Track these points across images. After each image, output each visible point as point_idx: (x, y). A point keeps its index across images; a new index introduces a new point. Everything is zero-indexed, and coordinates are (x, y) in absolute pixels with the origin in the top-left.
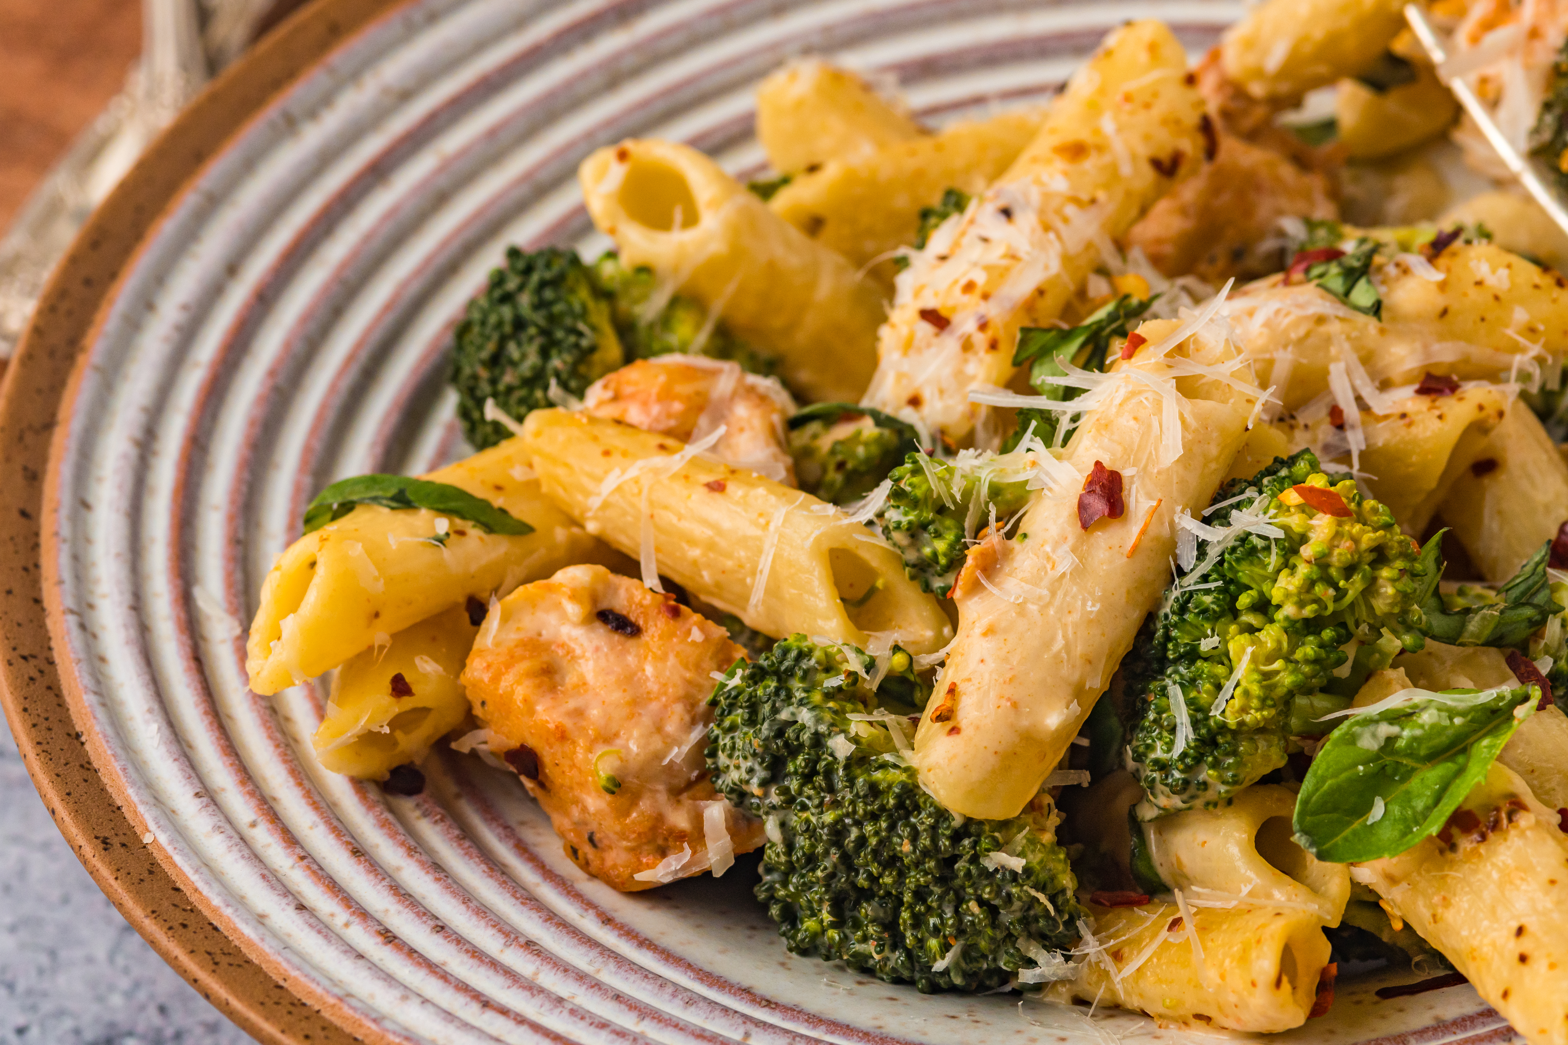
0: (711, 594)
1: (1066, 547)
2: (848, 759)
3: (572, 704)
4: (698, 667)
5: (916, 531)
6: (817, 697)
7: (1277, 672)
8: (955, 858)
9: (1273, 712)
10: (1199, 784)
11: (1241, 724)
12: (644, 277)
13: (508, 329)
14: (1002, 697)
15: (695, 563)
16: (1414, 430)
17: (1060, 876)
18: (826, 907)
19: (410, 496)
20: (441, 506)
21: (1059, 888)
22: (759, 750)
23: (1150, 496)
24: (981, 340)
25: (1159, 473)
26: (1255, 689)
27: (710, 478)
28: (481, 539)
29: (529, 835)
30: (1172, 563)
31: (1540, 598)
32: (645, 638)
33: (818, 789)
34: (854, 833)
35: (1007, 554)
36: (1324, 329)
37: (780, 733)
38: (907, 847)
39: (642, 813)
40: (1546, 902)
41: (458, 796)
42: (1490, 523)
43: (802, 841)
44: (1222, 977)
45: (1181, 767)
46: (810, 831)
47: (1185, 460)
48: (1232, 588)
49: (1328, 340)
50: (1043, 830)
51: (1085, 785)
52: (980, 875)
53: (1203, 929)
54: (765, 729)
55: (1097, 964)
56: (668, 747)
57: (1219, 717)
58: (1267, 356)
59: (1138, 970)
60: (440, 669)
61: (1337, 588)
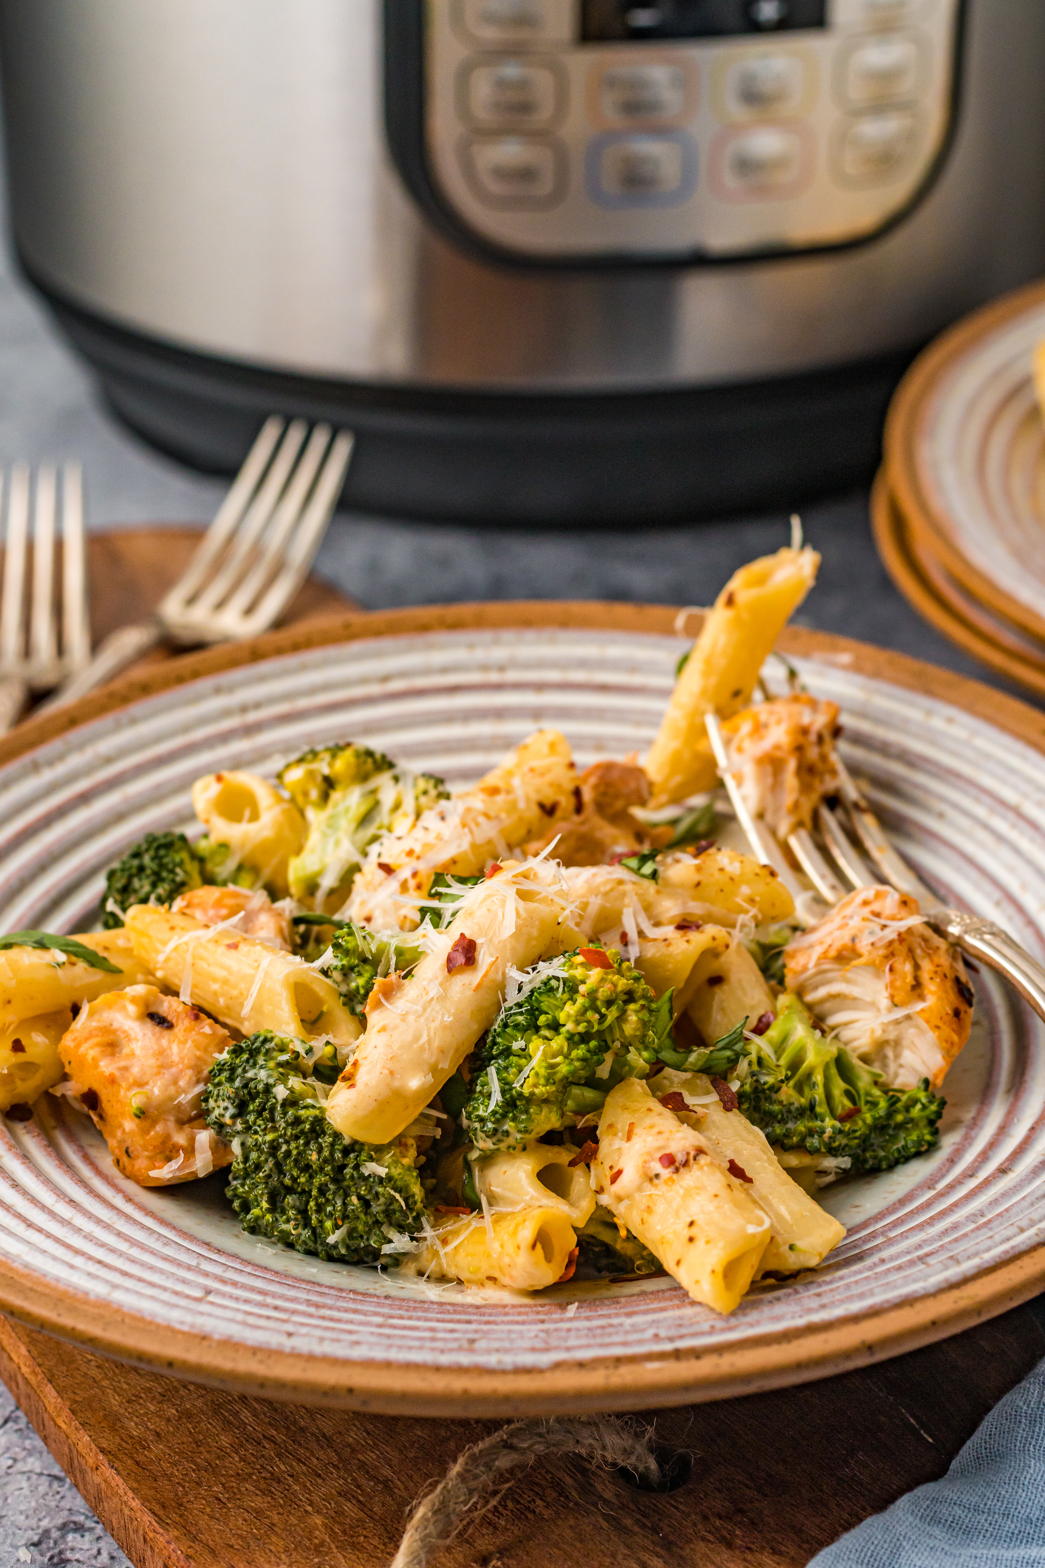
0: (224, 1015)
1: (437, 982)
2: (285, 1100)
3: (122, 1063)
4: (206, 1050)
5: (347, 972)
6: (271, 1064)
7: (558, 1064)
8: (344, 1166)
9: (554, 1089)
10: (503, 1131)
11: (532, 1094)
12: (223, 850)
13: (134, 871)
14: (384, 1068)
15: (215, 993)
16: (671, 949)
17: (412, 1186)
18: (265, 1198)
19: (46, 942)
20: (64, 948)
21: (411, 1193)
22: (232, 1095)
23: (491, 955)
24: (412, 883)
25: (499, 942)
26: (543, 1072)
27: (229, 942)
28: (85, 969)
29: (93, 1152)
30: (500, 996)
31: (738, 1047)
32: (176, 1030)
33: (265, 1120)
34: (284, 1148)
35: (400, 987)
36: (621, 888)
37: (246, 1086)
38: (314, 1157)
39: (157, 1133)
40: (711, 1207)
41: (54, 1128)
42: (716, 1016)
43: (254, 1155)
44: (502, 1246)
45: (493, 1119)
46: (258, 1147)
47: (516, 936)
48: (537, 1013)
49: (624, 894)
50: (404, 1157)
51: (438, 1137)
52: (359, 1178)
53: (496, 1222)
54: (238, 1083)
55: (432, 1246)
56: (179, 1094)
57: (519, 1089)
58: (585, 900)
59: (456, 1248)
60: (47, 1041)
61: (599, 1013)
